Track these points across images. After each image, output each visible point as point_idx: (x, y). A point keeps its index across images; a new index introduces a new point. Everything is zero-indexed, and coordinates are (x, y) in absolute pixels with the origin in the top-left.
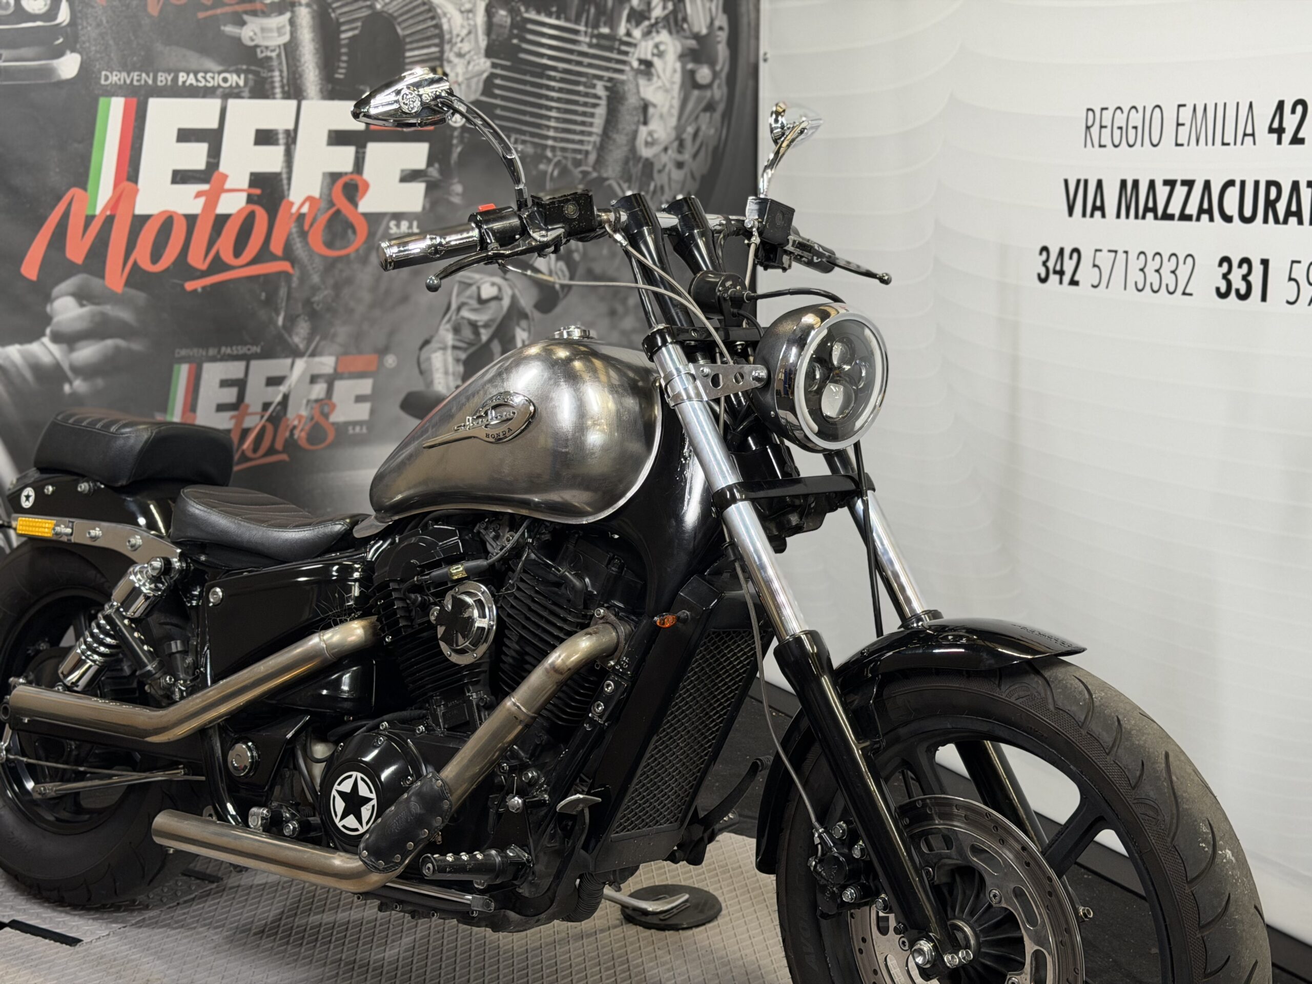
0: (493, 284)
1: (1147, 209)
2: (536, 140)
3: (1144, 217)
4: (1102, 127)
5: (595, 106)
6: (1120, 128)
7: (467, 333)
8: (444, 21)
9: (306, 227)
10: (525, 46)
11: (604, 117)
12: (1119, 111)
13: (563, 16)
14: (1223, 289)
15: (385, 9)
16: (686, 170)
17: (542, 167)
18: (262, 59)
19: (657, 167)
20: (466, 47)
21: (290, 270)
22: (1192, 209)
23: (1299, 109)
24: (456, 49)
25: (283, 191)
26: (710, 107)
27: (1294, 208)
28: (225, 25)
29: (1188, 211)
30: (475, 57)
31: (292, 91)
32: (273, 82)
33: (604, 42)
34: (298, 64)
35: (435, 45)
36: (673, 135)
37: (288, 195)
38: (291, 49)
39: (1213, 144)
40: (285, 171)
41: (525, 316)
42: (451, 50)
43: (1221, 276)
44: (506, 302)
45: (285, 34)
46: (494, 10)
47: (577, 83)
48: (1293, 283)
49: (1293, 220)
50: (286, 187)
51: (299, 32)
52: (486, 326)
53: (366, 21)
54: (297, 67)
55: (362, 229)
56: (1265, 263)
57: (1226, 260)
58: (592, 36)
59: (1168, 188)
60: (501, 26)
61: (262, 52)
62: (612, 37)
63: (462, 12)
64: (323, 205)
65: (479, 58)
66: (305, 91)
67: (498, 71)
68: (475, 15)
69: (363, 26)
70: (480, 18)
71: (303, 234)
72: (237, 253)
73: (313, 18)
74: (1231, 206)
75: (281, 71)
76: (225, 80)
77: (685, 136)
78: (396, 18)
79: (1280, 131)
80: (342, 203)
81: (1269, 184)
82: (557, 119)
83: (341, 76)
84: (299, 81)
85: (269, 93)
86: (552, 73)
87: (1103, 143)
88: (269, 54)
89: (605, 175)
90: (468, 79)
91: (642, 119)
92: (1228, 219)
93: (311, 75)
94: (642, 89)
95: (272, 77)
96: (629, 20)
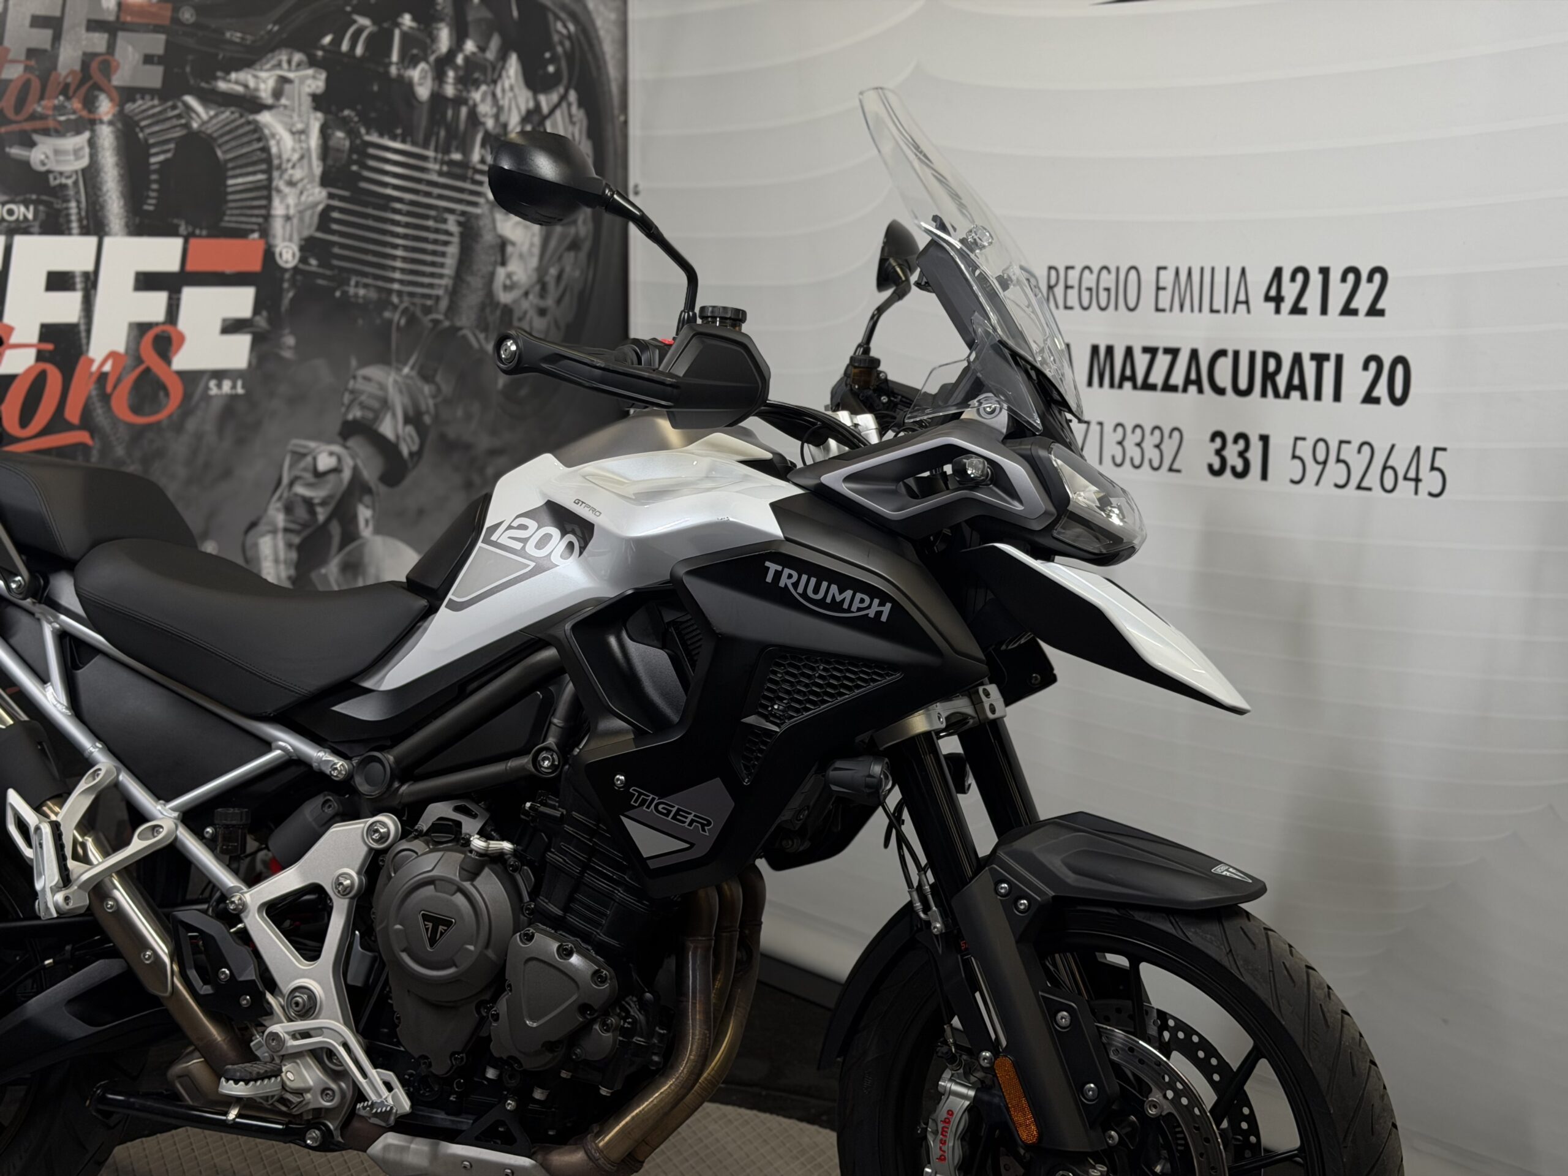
0: (331, 454)
1: (1123, 378)
2: (380, 283)
3: (1120, 386)
4: (1067, 287)
5: (446, 243)
6: (1090, 289)
7: (301, 513)
8: (272, 143)
9: (109, 389)
10: (367, 174)
11: (457, 256)
12: (1087, 272)
13: (409, 139)
14: (1217, 466)
15: (203, 129)
16: (549, 317)
17: (387, 314)
18: (55, 188)
19: (517, 314)
20: (298, 174)
21: (89, 442)
22: (1178, 378)
23: (1300, 277)
24: (286, 177)
25: (80, 346)
26: (574, 246)
27: (1296, 381)
28: (11, 146)
29: (1173, 381)
30: (309, 186)
31: (92, 226)
32: (68, 215)
33: (457, 171)
34: (99, 193)
35: (262, 172)
36: (535, 277)
37: (87, 350)
38: (91, 175)
39: (1200, 310)
40: (82, 321)
41: (367, 490)
42: (281, 177)
43: (1212, 452)
44: (347, 475)
45: (83, 157)
46: (330, 131)
47: (426, 217)
48: (1297, 462)
49: (1295, 395)
50: (84, 341)
51: (100, 156)
52: (324, 503)
53: (181, 142)
54: (98, 197)
55: (176, 391)
56: (1265, 439)
57: (1218, 435)
58: (443, 163)
59: (1147, 357)
60: (338, 150)
61: (55, 179)
62: (465, 165)
63: (293, 133)
64: (129, 362)
65: (313, 187)
66: (108, 225)
67: (336, 203)
68: (308, 137)
69: (176, 149)
70: (314, 140)
71: (105, 398)
72: (25, 420)
73: (117, 138)
74: (1223, 376)
75: (78, 202)
76: (11, 212)
77: (548, 279)
78: (215, 139)
79: (1278, 300)
80: (151, 359)
81: (1267, 355)
82: (405, 259)
83: (151, 208)
84: (100, 214)
85: (65, 227)
86: (398, 206)
87: (1069, 304)
88: (64, 181)
89: (458, 324)
90: (301, 212)
91: (499, 259)
92: (1220, 391)
93: (114, 206)
94: (499, 225)
95: (67, 209)
96: (483, 145)
